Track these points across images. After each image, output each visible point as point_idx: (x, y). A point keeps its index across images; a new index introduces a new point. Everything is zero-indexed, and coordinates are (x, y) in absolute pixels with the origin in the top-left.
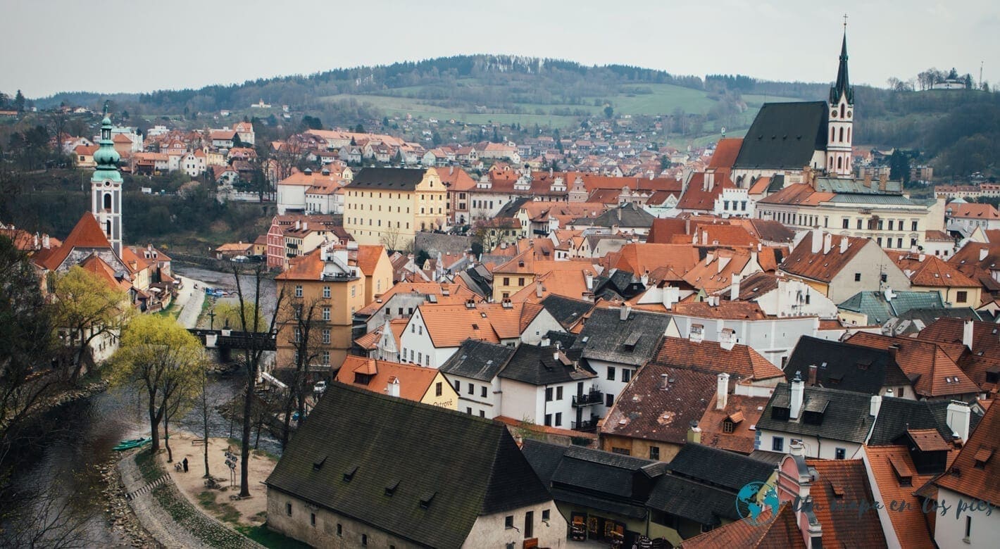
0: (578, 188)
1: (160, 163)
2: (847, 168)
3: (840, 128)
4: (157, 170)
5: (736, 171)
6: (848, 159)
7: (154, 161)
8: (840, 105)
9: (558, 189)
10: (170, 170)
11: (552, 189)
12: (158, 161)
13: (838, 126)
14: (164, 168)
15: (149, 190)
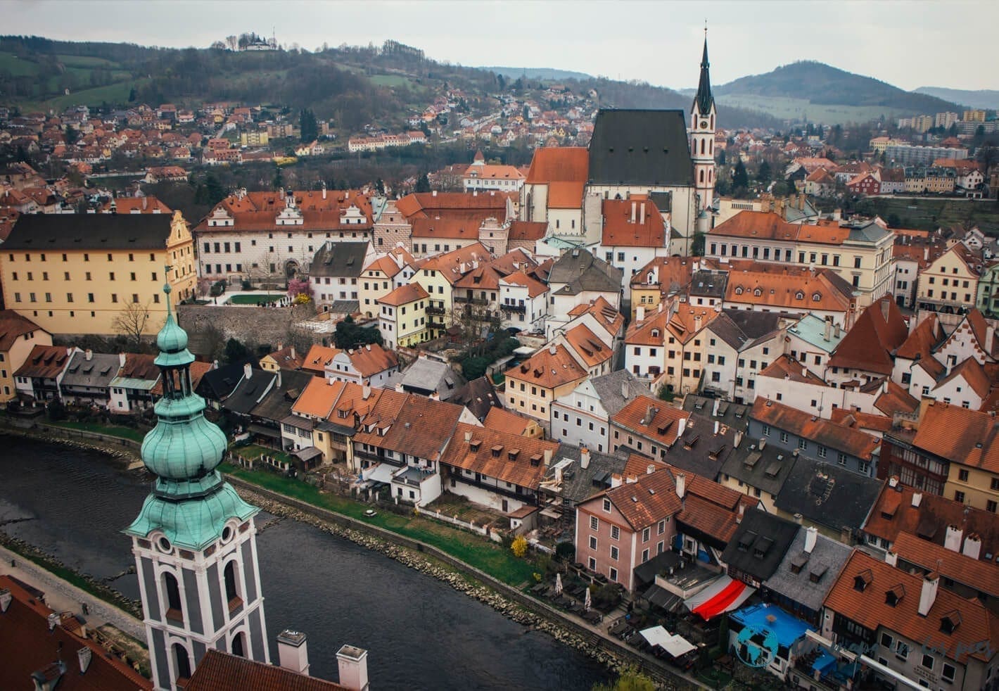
0: (392, 219)
2: (710, 181)
3: (701, 140)
5: (593, 188)
6: (710, 172)
8: (710, 116)
9: (354, 221)
11: (343, 221)
13: (699, 138)
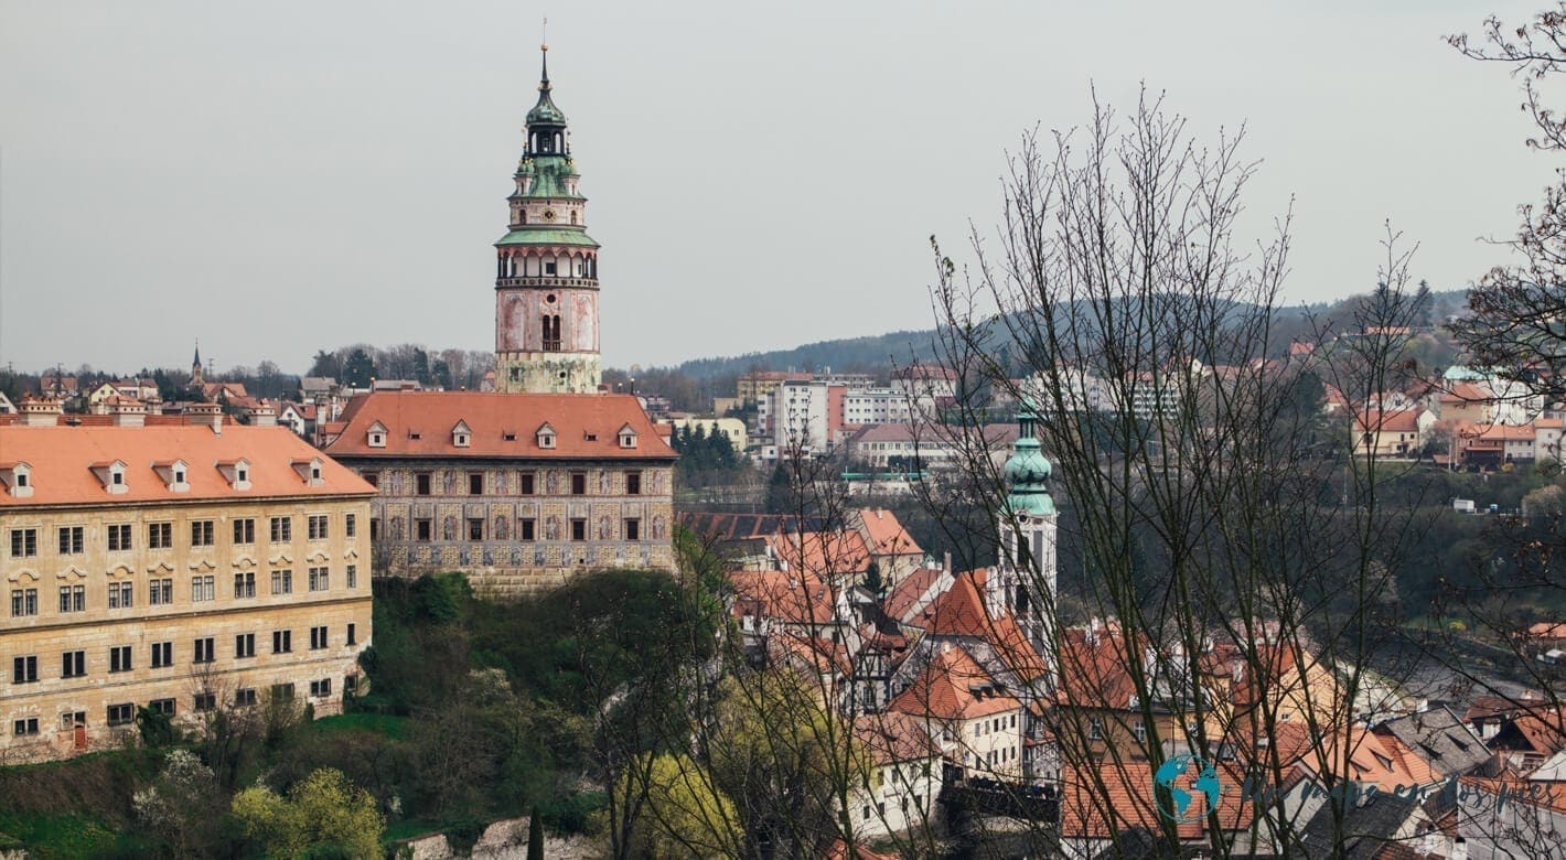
1: (1516, 445)
4: (1510, 459)
7: (1503, 441)
10: (1538, 460)
12: (1512, 441)
14: (1525, 455)
15: (1470, 505)
